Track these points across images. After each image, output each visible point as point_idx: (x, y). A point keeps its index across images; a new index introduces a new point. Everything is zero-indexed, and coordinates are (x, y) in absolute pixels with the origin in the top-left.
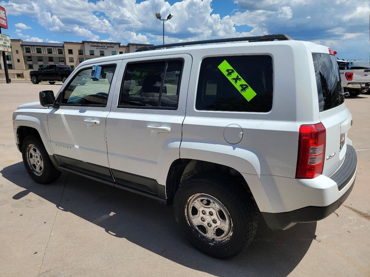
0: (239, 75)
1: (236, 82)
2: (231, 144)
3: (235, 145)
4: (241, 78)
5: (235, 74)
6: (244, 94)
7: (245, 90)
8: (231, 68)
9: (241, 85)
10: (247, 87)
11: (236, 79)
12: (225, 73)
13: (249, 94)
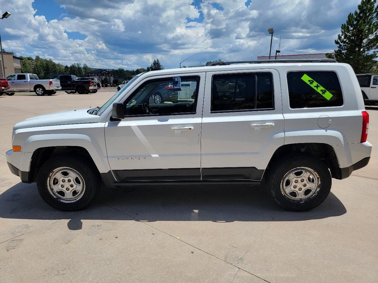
0: (318, 84)
1: (317, 88)
2: (323, 129)
3: (326, 129)
4: (320, 85)
5: (315, 83)
6: (324, 95)
7: (325, 93)
8: (311, 79)
9: (322, 90)
10: (325, 91)
11: (317, 87)
12: (308, 83)
13: (328, 96)
